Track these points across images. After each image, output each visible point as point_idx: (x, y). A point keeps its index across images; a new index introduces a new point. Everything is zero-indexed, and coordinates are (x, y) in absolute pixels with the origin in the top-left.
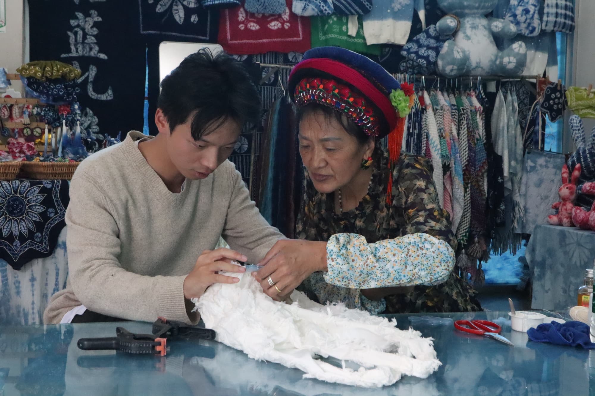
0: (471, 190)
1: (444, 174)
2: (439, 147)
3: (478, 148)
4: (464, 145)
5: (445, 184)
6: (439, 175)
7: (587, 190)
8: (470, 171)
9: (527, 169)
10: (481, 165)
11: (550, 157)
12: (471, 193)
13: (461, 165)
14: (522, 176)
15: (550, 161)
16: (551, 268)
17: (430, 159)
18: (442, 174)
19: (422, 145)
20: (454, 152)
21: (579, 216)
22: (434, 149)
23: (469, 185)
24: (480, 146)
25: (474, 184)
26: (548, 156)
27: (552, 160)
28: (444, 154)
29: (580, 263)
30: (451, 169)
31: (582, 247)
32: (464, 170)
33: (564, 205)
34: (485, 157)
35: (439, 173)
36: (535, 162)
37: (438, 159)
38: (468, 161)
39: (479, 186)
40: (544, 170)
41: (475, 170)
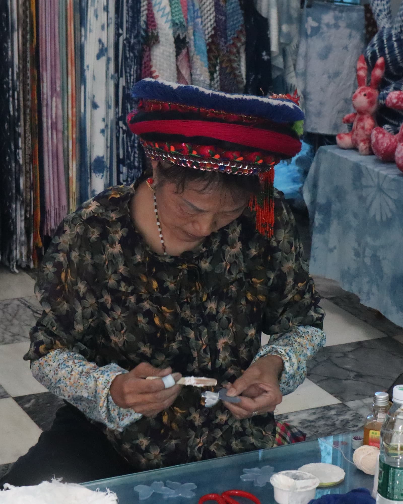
0: (220, 74)
1: (178, 53)
2: (168, 9)
3: (229, 9)
4: (208, 3)
5: (180, 68)
6: (170, 56)
7: (393, 103)
8: (219, 44)
9: (306, 33)
10: (236, 36)
11: (341, 11)
12: (220, 79)
13: (203, 36)
14: (299, 42)
15: (341, 18)
16: (339, 217)
17: (155, 29)
18: (175, 54)
19: (140, 7)
20: (192, 15)
21: (382, 143)
22: (161, 13)
23: (217, 68)
24: (233, 5)
25: (224, 65)
26: (338, 9)
27: (344, 15)
28: (177, 21)
29: (381, 217)
30: (187, 45)
31: (384, 195)
32: (208, 44)
33: (361, 120)
34: (242, 23)
35: (169, 52)
36: (318, 20)
37: (167, 29)
38: (214, 28)
39: (233, 69)
40: (333, 31)
41: (225, 43)
